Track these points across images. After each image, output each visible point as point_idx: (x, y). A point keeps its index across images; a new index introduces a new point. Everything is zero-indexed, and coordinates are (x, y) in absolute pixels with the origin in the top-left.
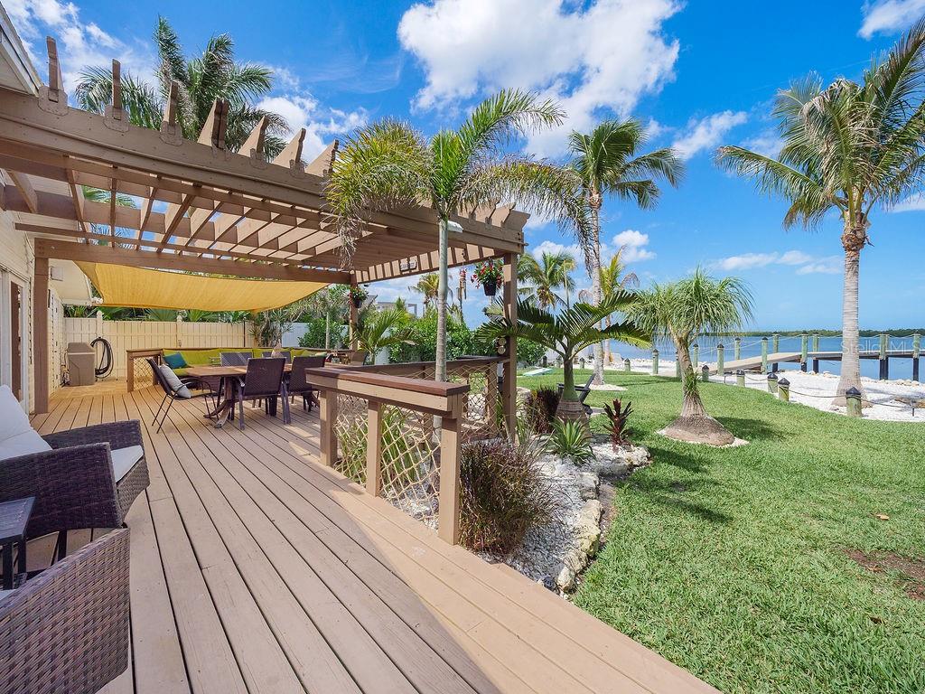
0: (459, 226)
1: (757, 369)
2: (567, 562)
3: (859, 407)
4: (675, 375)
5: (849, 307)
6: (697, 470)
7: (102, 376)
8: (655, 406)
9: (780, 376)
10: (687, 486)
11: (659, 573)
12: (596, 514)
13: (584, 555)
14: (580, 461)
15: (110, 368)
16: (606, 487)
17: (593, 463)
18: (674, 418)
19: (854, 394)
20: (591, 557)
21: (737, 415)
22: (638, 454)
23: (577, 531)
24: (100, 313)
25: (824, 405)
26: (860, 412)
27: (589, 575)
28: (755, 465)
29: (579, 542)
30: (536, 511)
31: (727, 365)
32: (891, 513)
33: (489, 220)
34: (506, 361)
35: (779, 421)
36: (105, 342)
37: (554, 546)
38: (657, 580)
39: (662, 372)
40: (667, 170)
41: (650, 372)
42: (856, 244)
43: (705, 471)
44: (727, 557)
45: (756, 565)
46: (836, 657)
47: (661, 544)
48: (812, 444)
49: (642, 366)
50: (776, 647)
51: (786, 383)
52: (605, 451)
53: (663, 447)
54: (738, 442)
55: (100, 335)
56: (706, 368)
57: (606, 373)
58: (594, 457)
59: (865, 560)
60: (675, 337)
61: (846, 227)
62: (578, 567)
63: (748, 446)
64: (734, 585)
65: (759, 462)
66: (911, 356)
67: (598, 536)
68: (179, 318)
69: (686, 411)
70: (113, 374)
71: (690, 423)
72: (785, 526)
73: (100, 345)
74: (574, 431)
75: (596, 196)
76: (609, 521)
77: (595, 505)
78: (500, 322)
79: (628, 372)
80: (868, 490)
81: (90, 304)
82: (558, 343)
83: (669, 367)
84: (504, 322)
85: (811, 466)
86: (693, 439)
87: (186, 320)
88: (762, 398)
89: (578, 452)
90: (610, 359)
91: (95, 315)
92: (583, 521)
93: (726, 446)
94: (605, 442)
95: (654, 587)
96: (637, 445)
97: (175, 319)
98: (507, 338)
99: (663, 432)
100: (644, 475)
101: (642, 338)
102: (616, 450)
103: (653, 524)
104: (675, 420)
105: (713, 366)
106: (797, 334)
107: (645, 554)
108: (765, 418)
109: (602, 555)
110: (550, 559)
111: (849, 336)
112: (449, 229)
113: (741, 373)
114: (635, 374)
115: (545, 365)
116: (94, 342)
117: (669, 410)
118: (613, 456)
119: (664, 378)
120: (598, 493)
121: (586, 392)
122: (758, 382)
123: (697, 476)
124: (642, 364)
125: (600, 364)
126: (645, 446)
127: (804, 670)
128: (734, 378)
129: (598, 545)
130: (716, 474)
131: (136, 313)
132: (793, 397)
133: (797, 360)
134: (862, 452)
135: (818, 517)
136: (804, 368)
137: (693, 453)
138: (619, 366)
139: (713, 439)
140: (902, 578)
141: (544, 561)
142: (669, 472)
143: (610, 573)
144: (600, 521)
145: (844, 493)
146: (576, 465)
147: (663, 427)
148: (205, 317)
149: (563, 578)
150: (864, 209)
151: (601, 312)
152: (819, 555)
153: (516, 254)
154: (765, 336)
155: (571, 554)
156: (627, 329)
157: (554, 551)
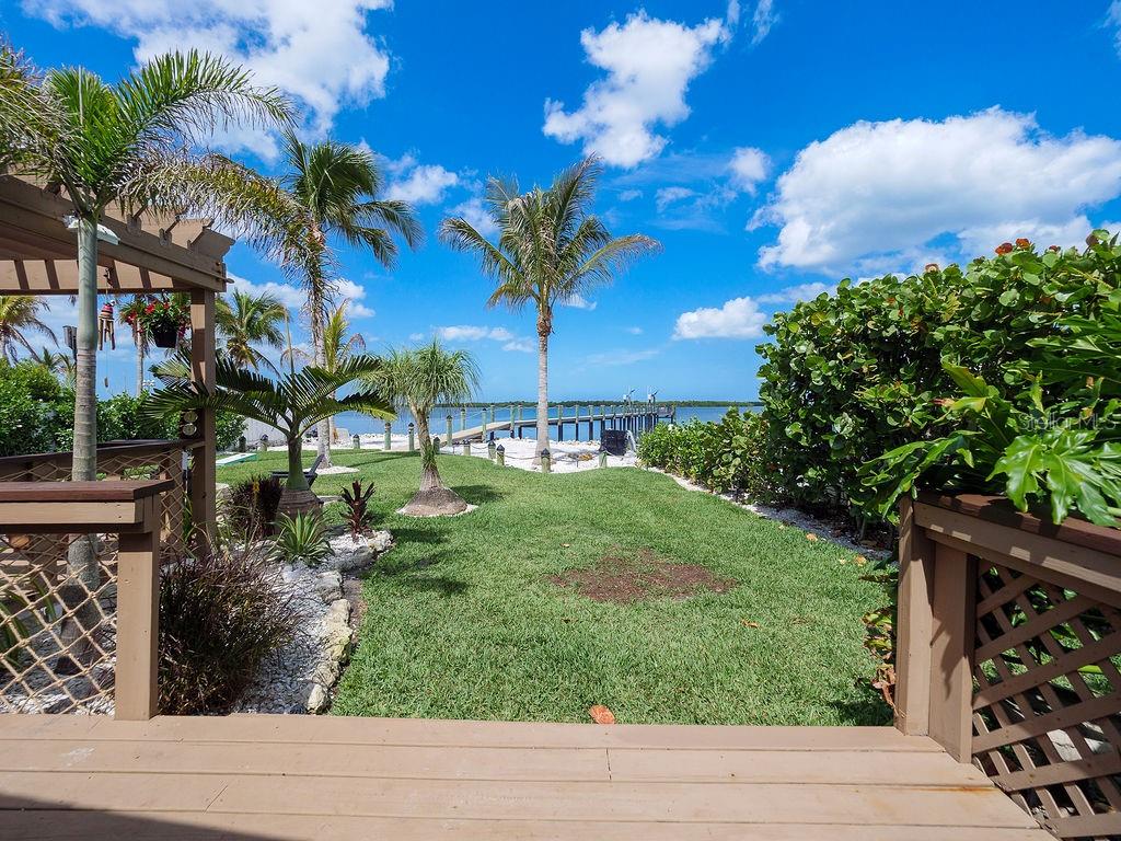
0: (110, 232)
1: (478, 438)
2: (317, 679)
3: (549, 464)
4: (408, 450)
5: (541, 382)
6: (439, 542)
8: (392, 485)
9: (497, 443)
10: (434, 560)
11: (417, 650)
12: (345, 616)
13: (336, 663)
14: (315, 562)
16: (351, 583)
17: (333, 559)
18: (412, 495)
19: (546, 454)
20: (344, 663)
21: (467, 484)
22: (381, 538)
23: (324, 641)
25: (527, 466)
26: (549, 469)
27: (344, 683)
28: (483, 526)
29: (329, 651)
30: (274, 632)
31: (455, 436)
32: (570, 541)
33: (166, 234)
34: (197, 445)
35: (499, 484)
37: (298, 669)
38: (415, 658)
39: (395, 448)
40: (404, 229)
41: (382, 448)
42: (545, 331)
43: (446, 541)
44: (472, 612)
45: (493, 611)
46: (549, 657)
47: (414, 623)
48: (521, 500)
49: (372, 442)
50: (513, 670)
51: (501, 449)
52: (344, 543)
53: (405, 526)
54: (470, 508)
56: (437, 440)
57: (333, 453)
58: (333, 554)
59: (559, 580)
60: (413, 408)
61: (540, 317)
62: (330, 679)
63: (478, 510)
64: (479, 634)
65: (487, 522)
66: (574, 422)
67: (350, 637)
69: (425, 485)
71: (429, 497)
72: (511, 572)
74: (306, 527)
75: (317, 234)
76: (358, 617)
77: (341, 606)
78: (185, 386)
79: (357, 450)
80: (557, 528)
82: (279, 417)
83: (401, 442)
84: (192, 388)
85: (523, 518)
86: (433, 512)
88: (485, 464)
89: (313, 550)
90: (335, 436)
92: (330, 627)
93: (462, 513)
94: (342, 534)
95: (413, 665)
96: (378, 530)
98: (200, 412)
99: (403, 511)
100: (390, 559)
101: (386, 410)
102: (356, 540)
103: (407, 607)
104: (414, 497)
105: (443, 438)
106: (506, 405)
107: (400, 638)
108: (488, 483)
109: (358, 656)
110: (295, 684)
111: (542, 407)
112: (99, 237)
113: (467, 443)
114: (365, 451)
115: (242, 449)
117: (405, 487)
118: (354, 547)
119: (397, 453)
120: (344, 592)
121: (312, 478)
122: (480, 450)
123: (439, 549)
124: (372, 439)
125: (326, 442)
126: (386, 529)
127: (531, 677)
128: (460, 450)
129: (351, 648)
130: (455, 542)
132: (508, 462)
133: (506, 428)
134: (553, 500)
135: (530, 557)
136: (512, 436)
137: (433, 526)
138: (345, 443)
139: (449, 509)
140: (578, 585)
141: (287, 690)
142: (414, 550)
143: (367, 672)
144: (349, 621)
145: (545, 534)
146: (310, 567)
147: (402, 506)
149: (315, 699)
150: (550, 301)
151: (338, 379)
152: (533, 587)
153: (213, 292)
154: (484, 406)
155: (322, 668)
156: (368, 400)
157: (298, 674)
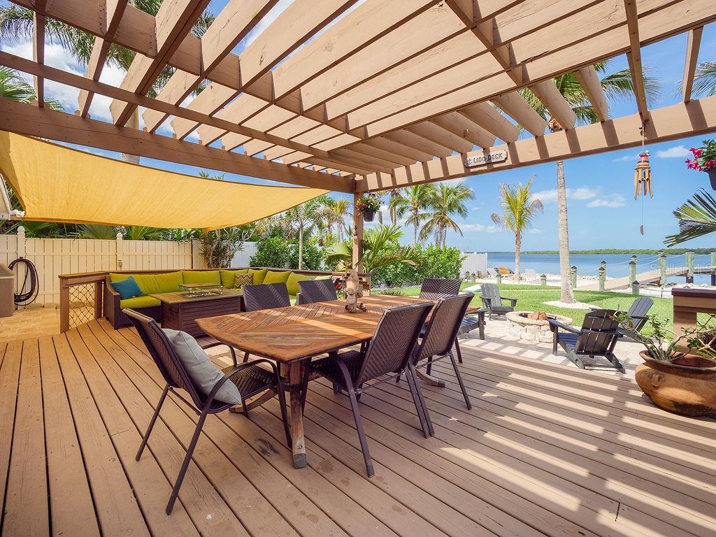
7: (23, 303)
15: (35, 293)
24: (21, 229)
36: (28, 263)
55: (21, 254)
68: (119, 235)
70: (39, 300)
73: (22, 268)
81: (7, 217)
87: (126, 238)
91: (15, 231)
97: (114, 237)
116: (13, 263)
131: (67, 229)
148: (149, 234)
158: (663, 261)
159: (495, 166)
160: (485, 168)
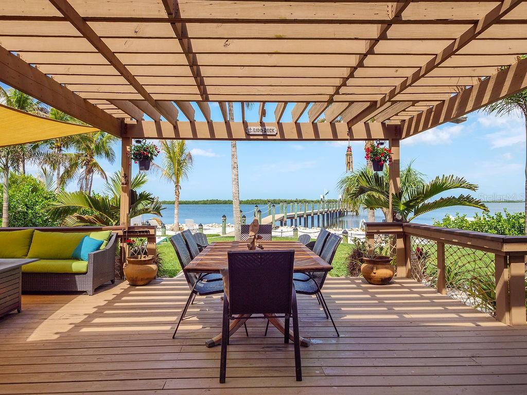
158: (273, 209)
159: (269, 137)
160: (262, 137)
